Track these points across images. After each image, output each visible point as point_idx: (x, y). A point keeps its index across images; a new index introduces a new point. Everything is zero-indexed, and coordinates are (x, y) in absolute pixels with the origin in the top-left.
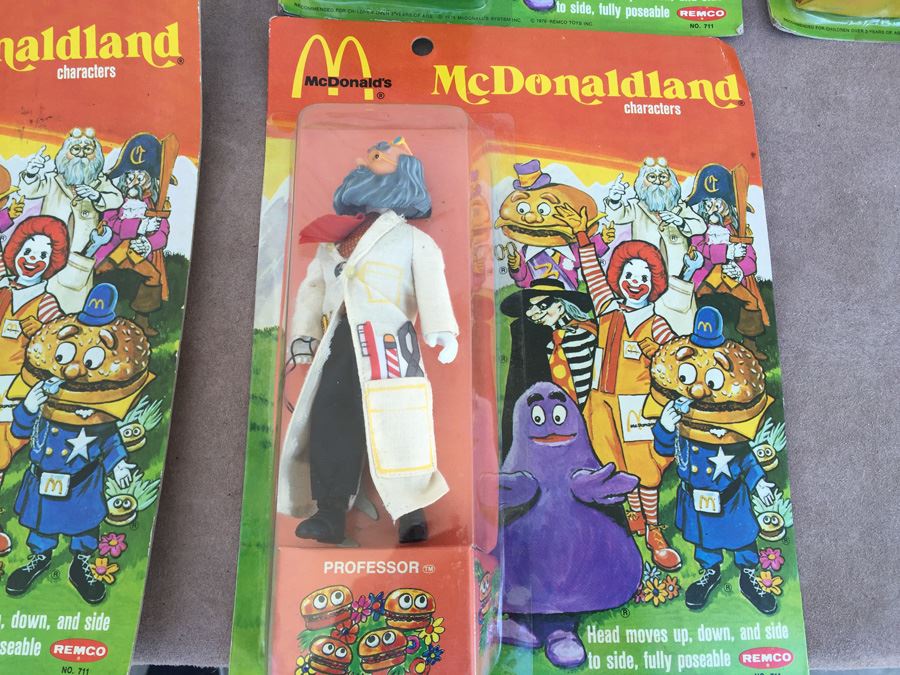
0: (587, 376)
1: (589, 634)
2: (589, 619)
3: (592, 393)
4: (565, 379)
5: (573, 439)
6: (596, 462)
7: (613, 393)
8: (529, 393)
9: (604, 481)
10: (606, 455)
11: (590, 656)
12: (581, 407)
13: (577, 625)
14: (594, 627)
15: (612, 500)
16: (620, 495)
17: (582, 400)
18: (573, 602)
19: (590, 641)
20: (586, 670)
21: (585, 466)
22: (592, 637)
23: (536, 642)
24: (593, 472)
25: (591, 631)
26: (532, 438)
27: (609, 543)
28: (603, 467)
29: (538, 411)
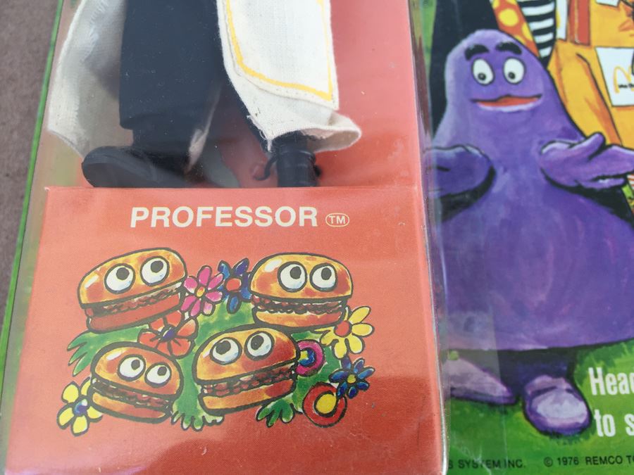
0: (548, 23)
1: (593, 381)
2: (591, 357)
3: (559, 45)
4: (517, 28)
5: (539, 102)
6: (574, 131)
7: (587, 44)
8: (466, 43)
9: (591, 157)
10: (589, 123)
11: (597, 416)
12: (545, 61)
13: (572, 367)
14: (599, 370)
15: (606, 183)
16: (617, 177)
17: (545, 52)
18: (562, 332)
19: (594, 392)
20: (592, 439)
21: (559, 136)
22: (597, 385)
23: (508, 395)
24: (572, 146)
25: (596, 376)
26: (475, 101)
27: (609, 243)
28: (587, 138)
29: (481, 67)
